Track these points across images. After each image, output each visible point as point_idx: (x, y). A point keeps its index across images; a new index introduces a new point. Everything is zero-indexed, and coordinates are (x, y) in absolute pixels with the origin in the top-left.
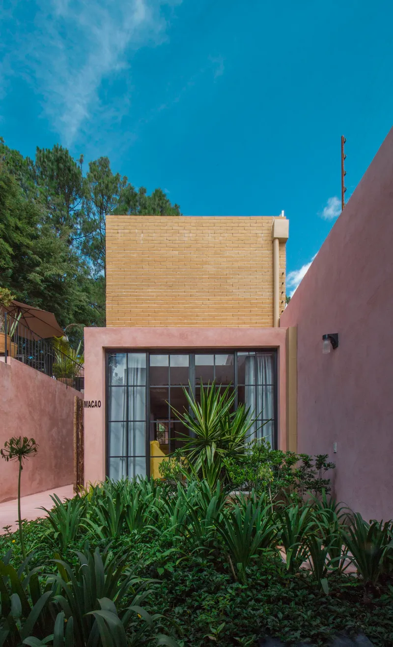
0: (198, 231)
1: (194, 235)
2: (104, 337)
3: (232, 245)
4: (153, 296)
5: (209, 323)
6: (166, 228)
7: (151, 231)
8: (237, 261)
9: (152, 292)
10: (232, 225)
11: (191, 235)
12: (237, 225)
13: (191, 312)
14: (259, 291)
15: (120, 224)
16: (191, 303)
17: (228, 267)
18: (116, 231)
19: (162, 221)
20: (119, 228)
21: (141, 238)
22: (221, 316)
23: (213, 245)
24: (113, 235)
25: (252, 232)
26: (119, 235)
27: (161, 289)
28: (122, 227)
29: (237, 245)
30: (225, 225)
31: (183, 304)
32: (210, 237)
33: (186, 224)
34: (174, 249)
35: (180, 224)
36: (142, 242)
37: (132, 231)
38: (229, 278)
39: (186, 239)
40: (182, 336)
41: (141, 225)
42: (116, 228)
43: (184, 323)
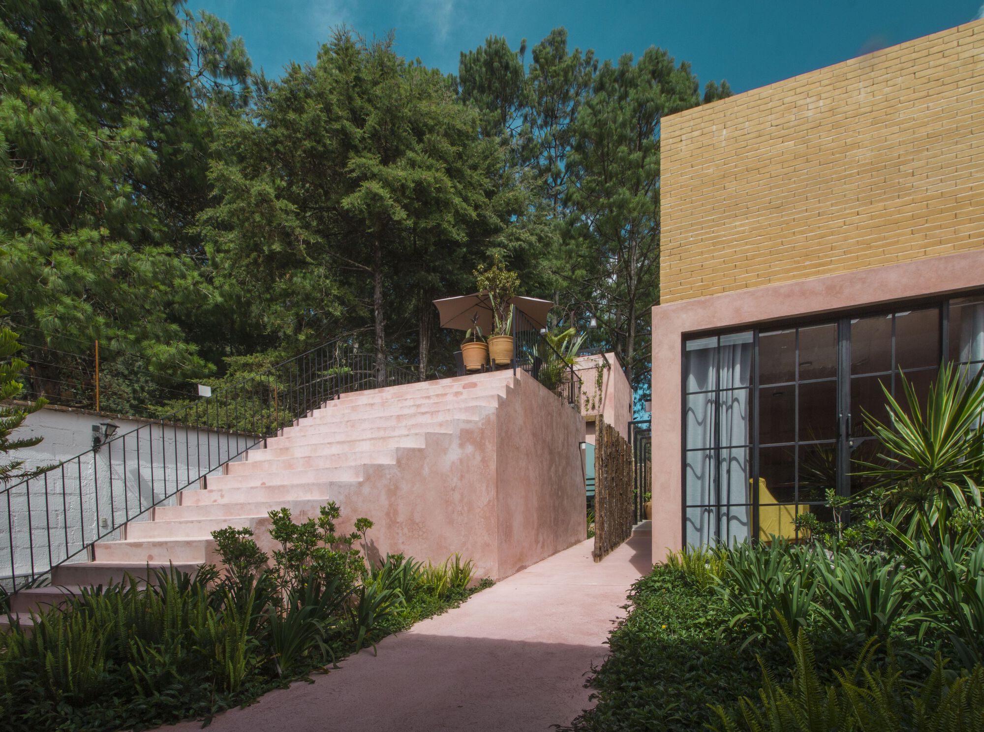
0: (838, 92)
1: (829, 101)
2: (684, 316)
3: (917, 95)
4: (744, 232)
5: (857, 258)
6: (770, 105)
7: (741, 120)
8: (926, 124)
9: (741, 225)
10: (914, 56)
11: (821, 103)
12: (925, 53)
13: (819, 244)
14: (977, 172)
15: (684, 125)
16: (819, 227)
17: (903, 141)
18: (678, 139)
19: (763, 95)
20: (684, 131)
21: (723, 138)
22: (885, 238)
23: (868, 109)
24: (673, 146)
25: (962, 56)
26: (684, 143)
27: (758, 216)
28: (689, 130)
29: (924, 93)
30: (897, 61)
31: (802, 232)
32: (863, 95)
33: (812, 86)
34: (784, 138)
35: (798, 91)
36: (724, 143)
37: (705, 131)
38: (905, 163)
39: (810, 113)
40: (831, 289)
41: (722, 115)
42: (678, 133)
43: (805, 268)
